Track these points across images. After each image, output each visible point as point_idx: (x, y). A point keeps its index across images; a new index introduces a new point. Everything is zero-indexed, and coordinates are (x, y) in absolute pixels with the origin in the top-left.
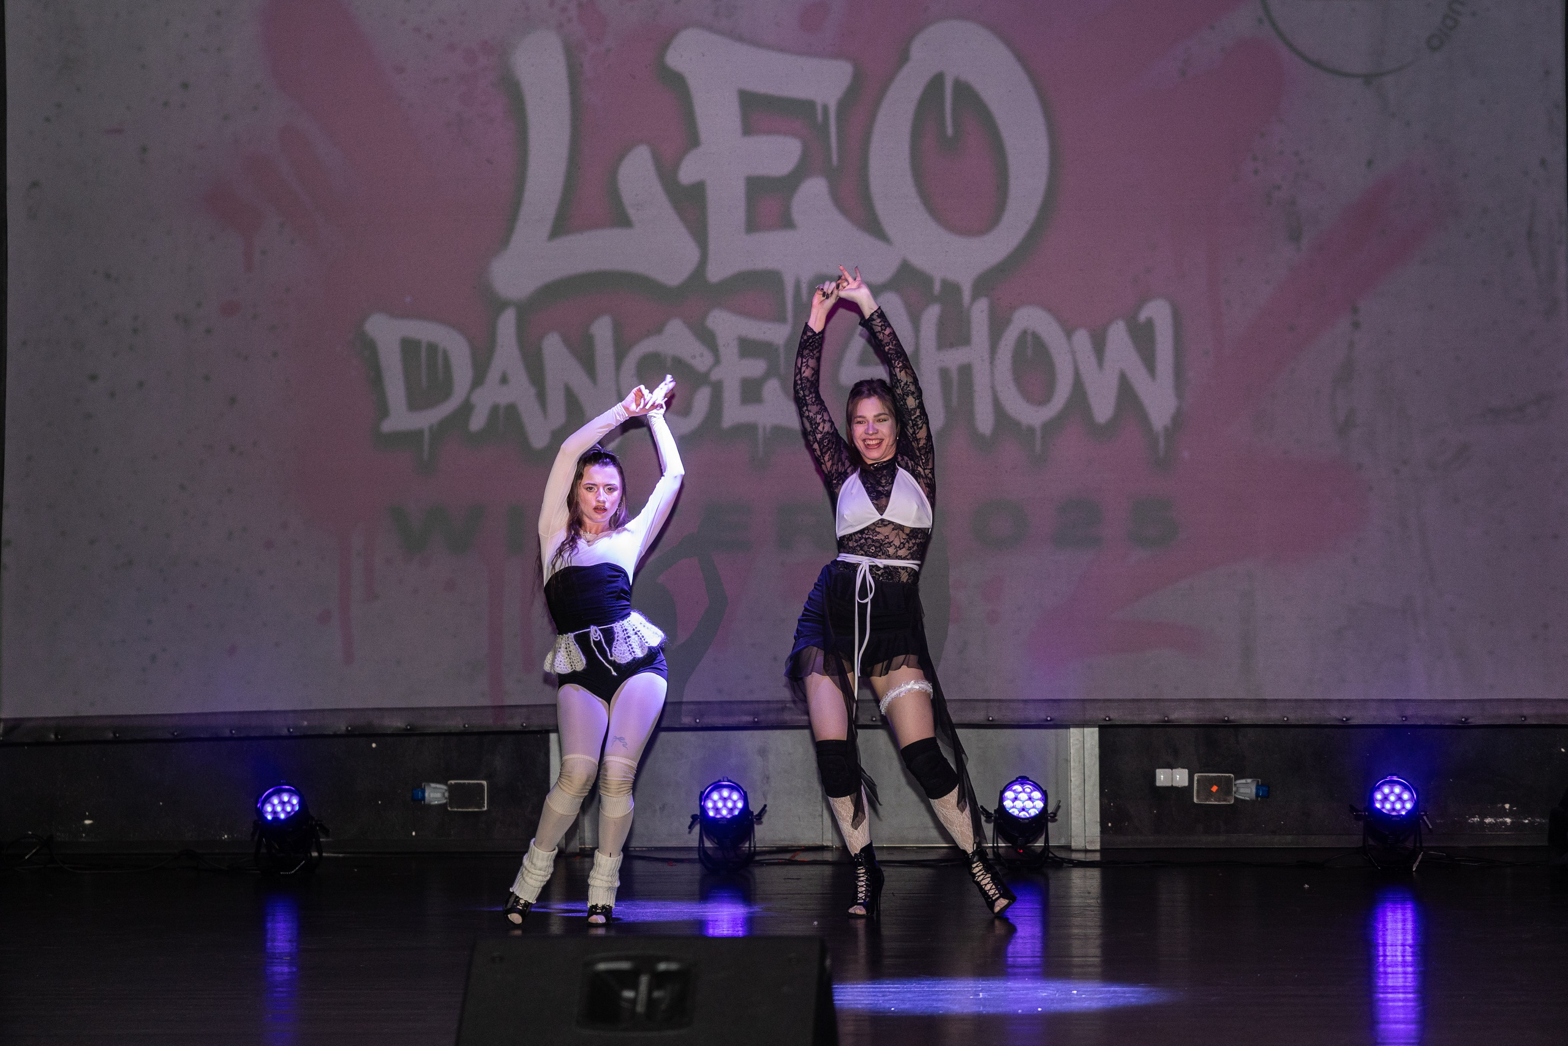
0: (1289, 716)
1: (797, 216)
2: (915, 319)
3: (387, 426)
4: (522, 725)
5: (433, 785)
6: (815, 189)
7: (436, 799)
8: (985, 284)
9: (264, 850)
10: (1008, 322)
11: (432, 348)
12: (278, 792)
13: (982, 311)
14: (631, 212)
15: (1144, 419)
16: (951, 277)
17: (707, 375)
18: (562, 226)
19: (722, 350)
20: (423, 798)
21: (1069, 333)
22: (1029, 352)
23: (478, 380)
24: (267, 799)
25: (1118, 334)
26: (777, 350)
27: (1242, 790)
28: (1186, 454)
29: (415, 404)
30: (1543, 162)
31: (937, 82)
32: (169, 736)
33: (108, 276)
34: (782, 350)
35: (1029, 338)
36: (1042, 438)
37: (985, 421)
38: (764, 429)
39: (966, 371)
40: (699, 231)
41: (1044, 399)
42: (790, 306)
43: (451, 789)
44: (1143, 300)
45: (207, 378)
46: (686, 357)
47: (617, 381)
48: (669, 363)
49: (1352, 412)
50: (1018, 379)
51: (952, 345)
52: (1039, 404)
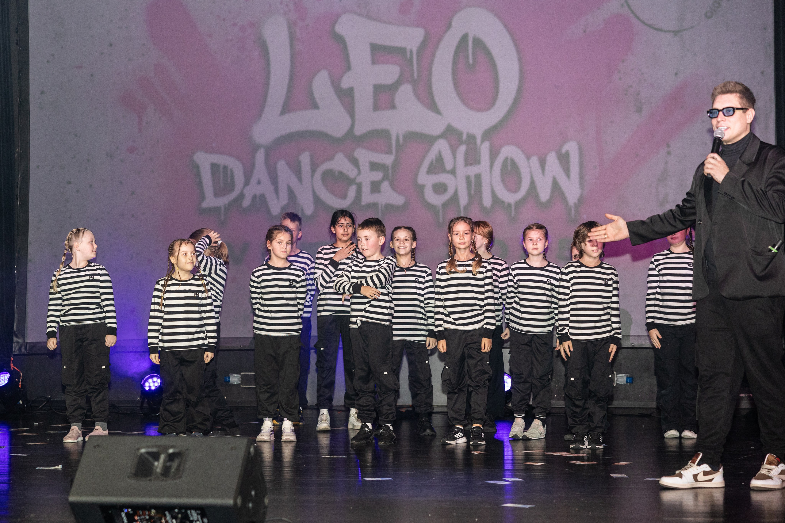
0: (634, 343)
1: (397, 102)
2: (454, 153)
3: (204, 205)
5: (234, 375)
6: (406, 90)
7: (235, 381)
8: (488, 135)
9: (145, 405)
10: (498, 153)
11: (225, 168)
12: (152, 377)
13: (486, 148)
14: (319, 102)
15: (564, 199)
16: (472, 131)
17: (355, 179)
18: (286, 109)
19: (362, 167)
20: (229, 381)
21: (528, 158)
22: (509, 167)
23: (247, 183)
24: (146, 380)
25: (552, 159)
26: (387, 167)
27: (619, 380)
28: (585, 216)
29: (217, 194)
30: (762, 73)
31: (465, 37)
33: (76, 135)
34: (390, 167)
35: (509, 161)
36: (515, 208)
37: (487, 201)
38: (382, 205)
39: (478, 177)
40: (351, 111)
41: (516, 190)
42: (394, 146)
43: (242, 377)
44: (565, 141)
45: (121, 183)
46: (345, 171)
47: (312, 184)
48: (337, 174)
49: (666, 195)
50: (503, 180)
51: (471, 165)
52: (513, 192)
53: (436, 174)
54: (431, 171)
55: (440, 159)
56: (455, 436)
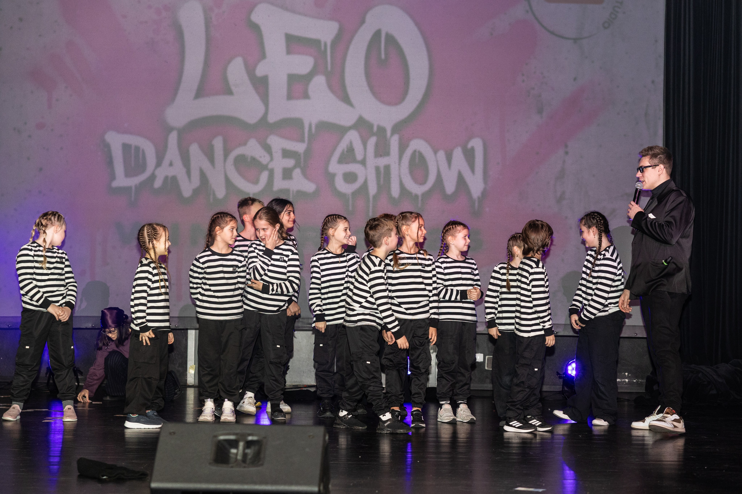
1: (310, 93)
2: (365, 144)
3: (115, 184)
4: (175, 326)
6: (320, 81)
8: (397, 128)
10: (407, 146)
11: (137, 148)
13: (396, 141)
14: (233, 88)
15: (468, 192)
16: (383, 124)
17: (267, 166)
18: (200, 94)
19: (274, 154)
21: (435, 152)
22: (417, 160)
23: (159, 164)
25: (458, 154)
26: (299, 155)
28: (487, 209)
29: (128, 174)
30: (653, 82)
31: (378, 33)
32: (7, 327)
34: (302, 156)
35: (417, 154)
36: (422, 200)
37: (395, 191)
38: (293, 191)
39: (387, 168)
40: (265, 99)
41: (423, 182)
42: (306, 135)
44: (470, 138)
45: (29, 159)
46: (257, 156)
47: (224, 167)
48: (249, 160)
49: (563, 193)
50: (412, 172)
51: (381, 156)
52: (421, 184)
53: (346, 163)
54: (342, 160)
55: (351, 150)
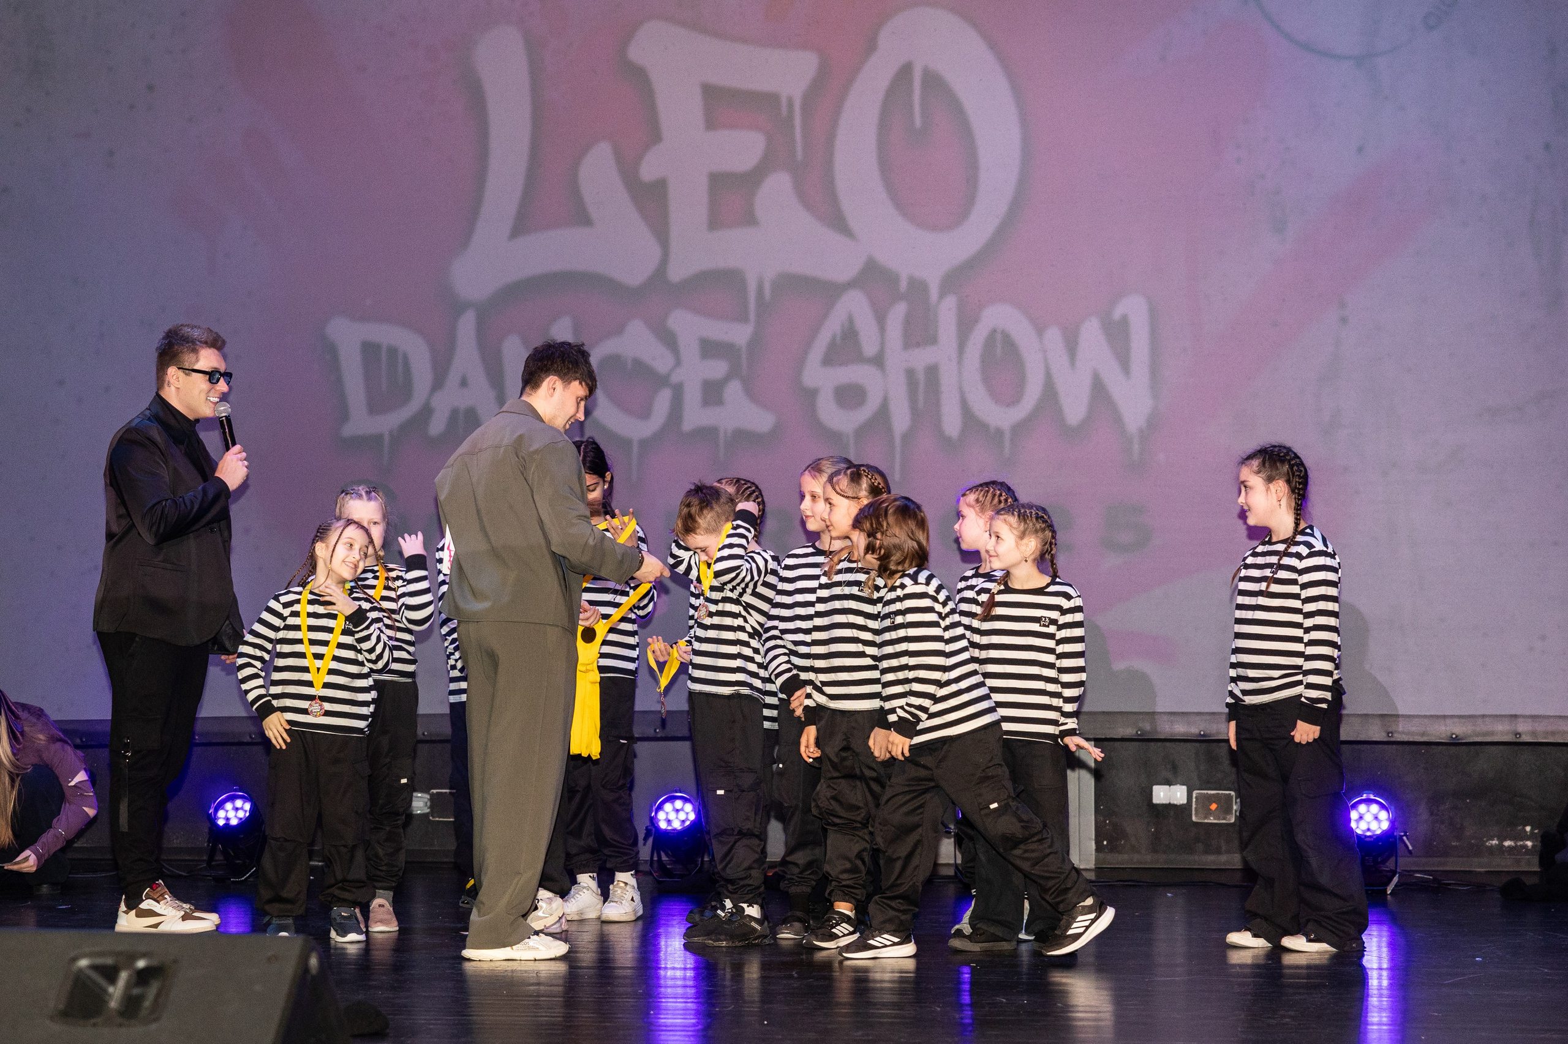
1: (759, 212)
2: (881, 319)
3: (348, 430)
6: (780, 184)
8: (953, 280)
9: (219, 857)
10: (977, 320)
11: (393, 352)
12: (232, 799)
13: (949, 310)
14: (593, 212)
15: (1117, 419)
16: (918, 274)
17: (668, 375)
18: (521, 226)
19: (683, 350)
21: (1040, 330)
22: (999, 351)
23: (438, 383)
24: (221, 806)
25: (1091, 333)
26: (737, 351)
28: (1161, 456)
29: (375, 407)
30: (1547, 147)
31: (906, 70)
34: (744, 351)
35: (999, 337)
36: (1012, 440)
37: (952, 422)
38: (725, 432)
39: (932, 371)
40: (661, 230)
41: (1014, 400)
42: (752, 305)
43: (433, 798)
44: (1119, 294)
46: (647, 359)
48: (630, 366)
49: (1338, 412)
50: (987, 380)
51: (918, 345)
52: (1008, 405)
53: (841, 365)
54: (831, 358)
55: (850, 334)
56: (834, 930)
